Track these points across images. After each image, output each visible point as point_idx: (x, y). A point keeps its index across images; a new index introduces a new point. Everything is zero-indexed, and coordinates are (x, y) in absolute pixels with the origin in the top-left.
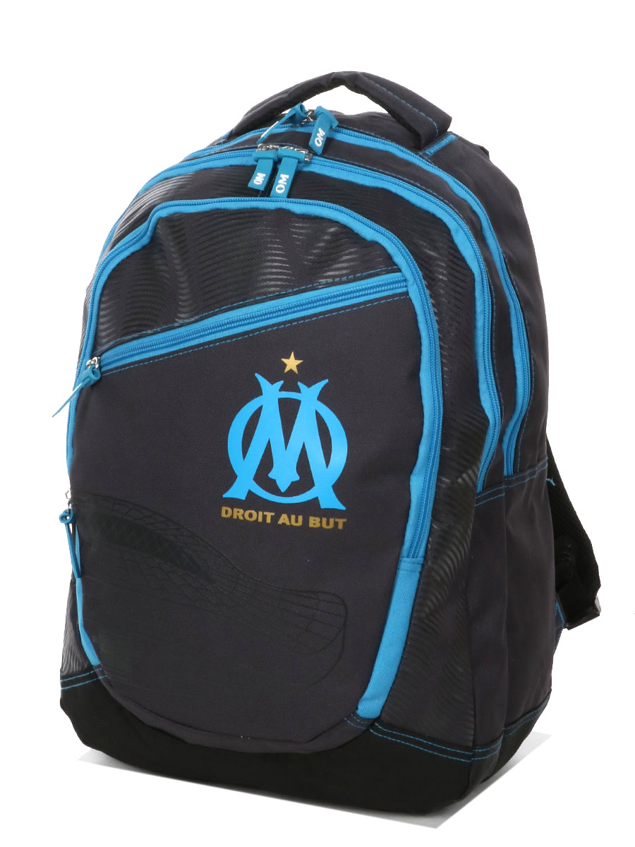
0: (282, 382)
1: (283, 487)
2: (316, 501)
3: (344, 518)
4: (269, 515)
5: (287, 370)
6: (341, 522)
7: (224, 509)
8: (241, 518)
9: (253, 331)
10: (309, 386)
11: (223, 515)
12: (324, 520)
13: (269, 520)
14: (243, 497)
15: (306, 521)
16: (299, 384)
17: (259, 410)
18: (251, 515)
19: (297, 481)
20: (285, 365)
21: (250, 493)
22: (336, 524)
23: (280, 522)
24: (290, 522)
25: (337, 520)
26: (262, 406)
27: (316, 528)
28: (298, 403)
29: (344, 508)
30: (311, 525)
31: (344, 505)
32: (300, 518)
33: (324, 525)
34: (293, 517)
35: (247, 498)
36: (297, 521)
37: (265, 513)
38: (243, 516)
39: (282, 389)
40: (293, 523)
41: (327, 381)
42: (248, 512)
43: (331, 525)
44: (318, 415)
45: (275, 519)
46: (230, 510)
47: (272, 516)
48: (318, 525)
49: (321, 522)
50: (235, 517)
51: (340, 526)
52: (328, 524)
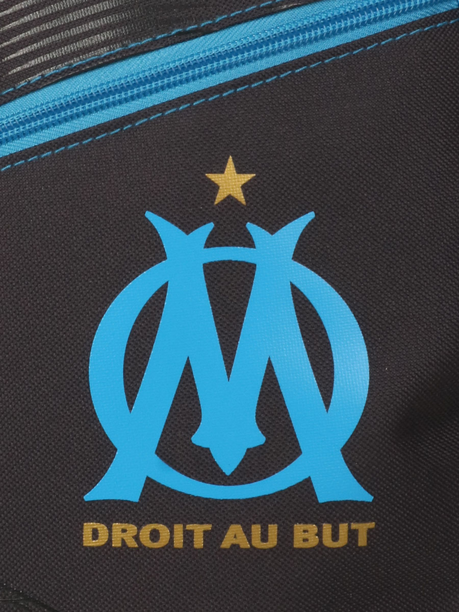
0: (210, 226)
1: (228, 463)
2: (306, 486)
3: (371, 520)
4: (199, 530)
5: (220, 197)
6: (363, 529)
7: (88, 527)
8: (132, 544)
9: (130, 119)
10: (272, 228)
11: (88, 541)
12: (327, 528)
13: (199, 542)
14: (134, 496)
15: (286, 536)
16: (252, 228)
17: (160, 295)
18: (155, 535)
19: (260, 447)
20: (215, 188)
21: (150, 482)
22: (353, 534)
23: (226, 544)
24: (250, 541)
25: (354, 526)
26: (167, 284)
27: (310, 549)
28: (248, 270)
29: (369, 498)
30: (298, 543)
31: (368, 488)
32: (273, 529)
33: (328, 542)
34: (256, 529)
35: (142, 496)
36: (264, 538)
37: (189, 527)
38: (137, 538)
39: (211, 242)
40: (257, 543)
41: (311, 215)
42: (146, 530)
43: (343, 540)
44: (296, 293)
45: (213, 538)
46: (102, 528)
47: (205, 532)
48: (313, 542)
49: (320, 534)
50: (116, 543)
51: (362, 541)
52: (335, 536)
